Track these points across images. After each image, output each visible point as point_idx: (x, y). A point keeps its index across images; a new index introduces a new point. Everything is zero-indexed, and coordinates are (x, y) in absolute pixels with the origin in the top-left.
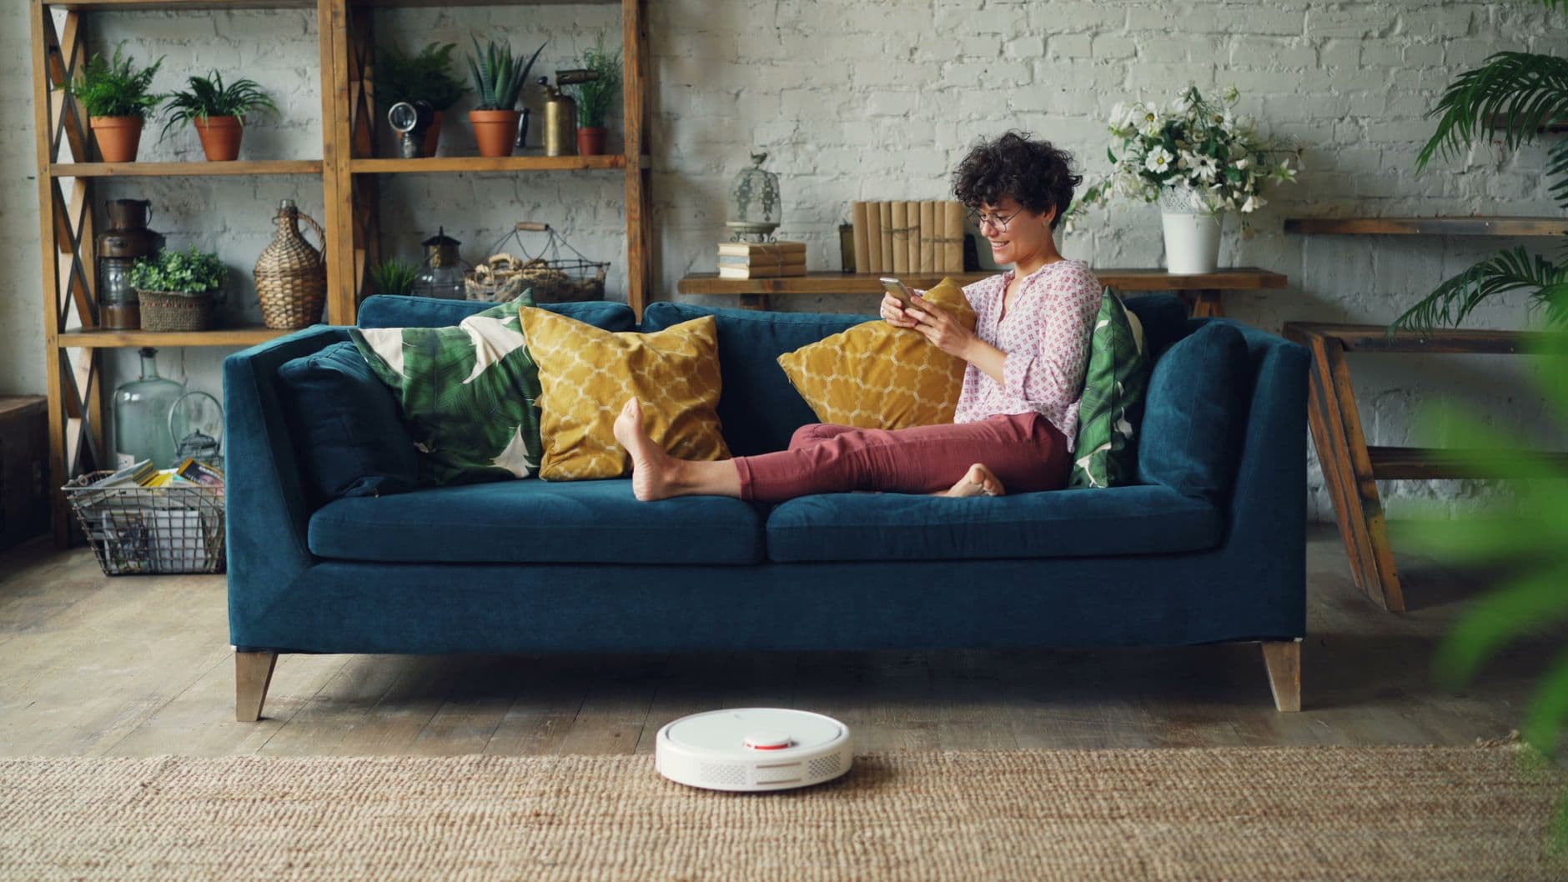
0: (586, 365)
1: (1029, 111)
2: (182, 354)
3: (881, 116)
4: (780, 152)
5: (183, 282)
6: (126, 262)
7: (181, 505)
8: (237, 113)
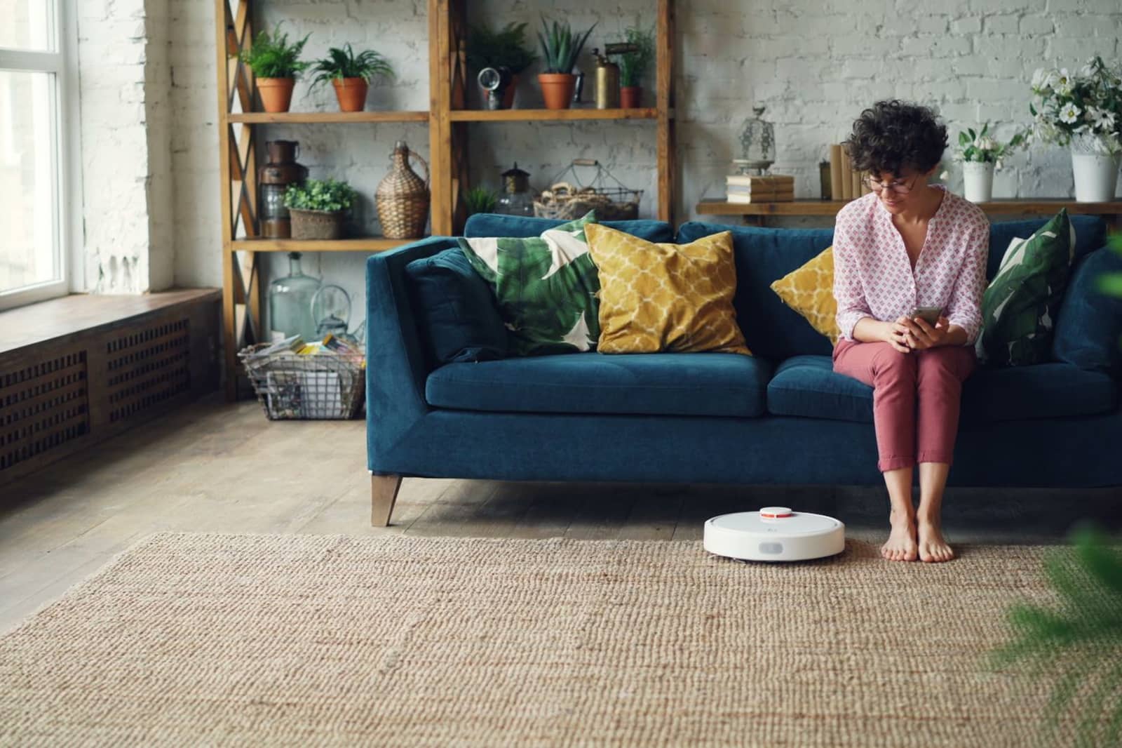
0: (634, 267)
1: (969, 75)
2: (319, 256)
3: (853, 78)
4: (774, 105)
5: (323, 203)
6: (281, 187)
7: (324, 368)
8: (364, 75)
